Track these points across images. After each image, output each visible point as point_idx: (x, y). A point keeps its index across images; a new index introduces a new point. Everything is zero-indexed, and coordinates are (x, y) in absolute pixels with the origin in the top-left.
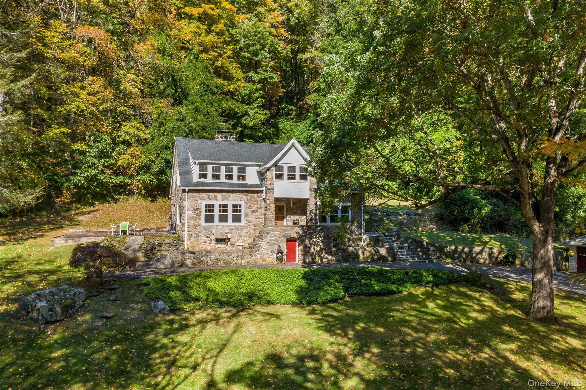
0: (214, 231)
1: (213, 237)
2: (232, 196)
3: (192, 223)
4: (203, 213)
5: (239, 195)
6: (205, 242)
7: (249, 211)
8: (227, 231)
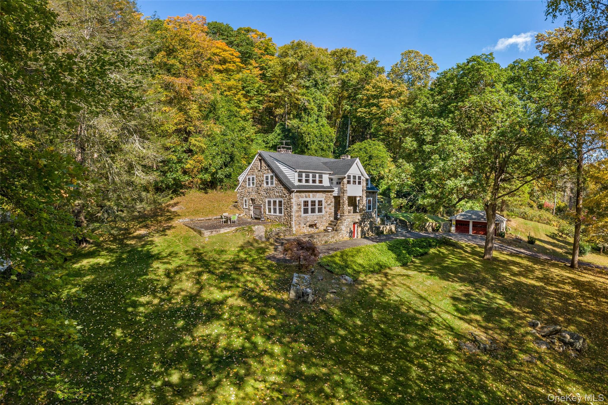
0: (308, 220)
1: (308, 224)
2: (318, 194)
3: (297, 214)
4: (303, 207)
5: (321, 194)
6: (304, 227)
7: (326, 204)
8: (315, 219)
